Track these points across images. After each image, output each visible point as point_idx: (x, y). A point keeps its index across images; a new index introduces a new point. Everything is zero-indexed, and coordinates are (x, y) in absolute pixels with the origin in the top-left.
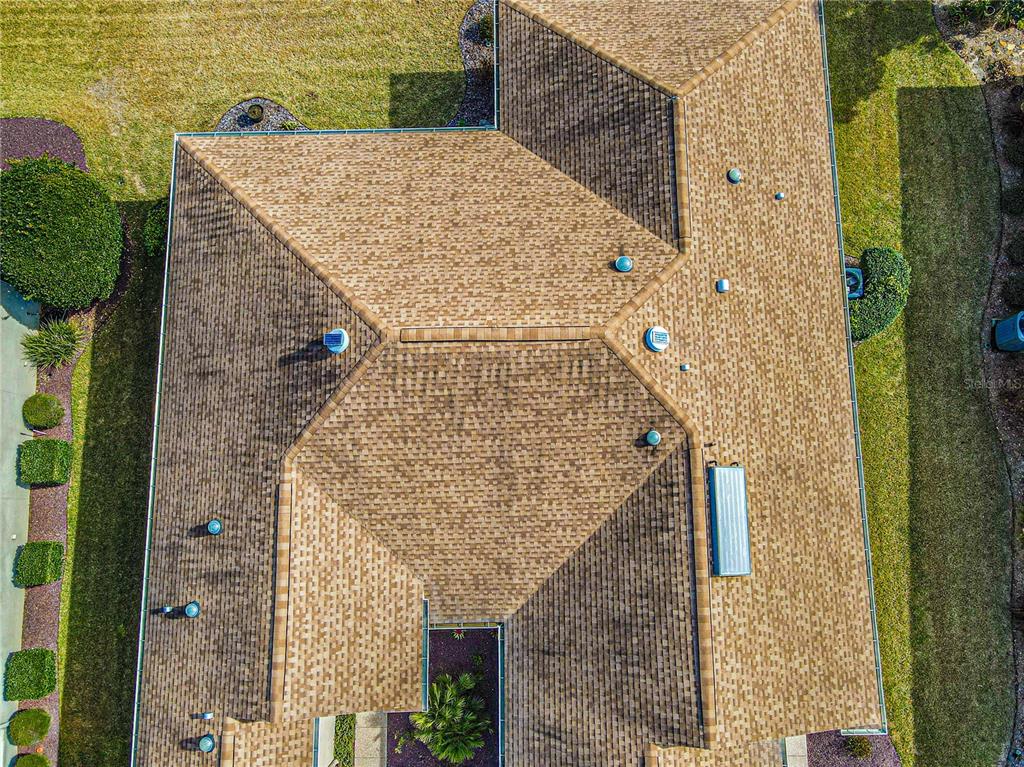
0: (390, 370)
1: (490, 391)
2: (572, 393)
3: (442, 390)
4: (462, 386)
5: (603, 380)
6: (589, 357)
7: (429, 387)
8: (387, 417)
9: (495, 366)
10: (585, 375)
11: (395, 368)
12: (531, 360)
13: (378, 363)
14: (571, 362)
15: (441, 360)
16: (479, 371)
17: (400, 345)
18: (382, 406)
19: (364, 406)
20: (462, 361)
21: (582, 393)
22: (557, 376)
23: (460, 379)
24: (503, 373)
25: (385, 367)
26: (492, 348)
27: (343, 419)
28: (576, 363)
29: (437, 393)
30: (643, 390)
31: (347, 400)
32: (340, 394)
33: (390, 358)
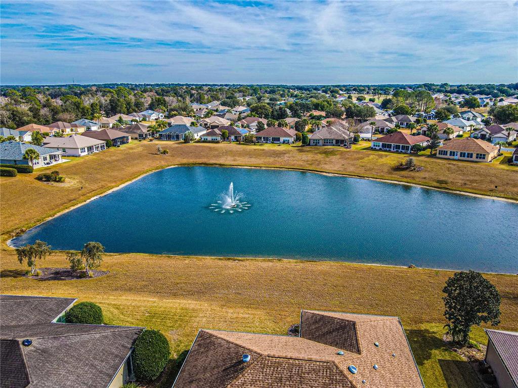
0: (262, 366)
1: (295, 377)
2: (324, 381)
3: (279, 375)
4: (286, 374)
5: (334, 378)
6: (329, 368)
7: (275, 373)
8: (258, 383)
9: (297, 368)
10: (328, 375)
11: (264, 365)
12: (310, 367)
13: (259, 363)
14: (324, 370)
15: (280, 364)
16: (292, 369)
17: (267, 358)
18: (257, 378)
19: (251, 378)
20: (287, 365)
21: (327, 381)
22: (319, 374)
23: (285, 371)
24: (300, 371)
25: (261, 365)
26: (297, 362)
27: (243, 382)
28: (325, 370)
29: (277, 376)
30: (349, 383)
31: (246, 375)
32: (244, 372)
33: (263, 362)
